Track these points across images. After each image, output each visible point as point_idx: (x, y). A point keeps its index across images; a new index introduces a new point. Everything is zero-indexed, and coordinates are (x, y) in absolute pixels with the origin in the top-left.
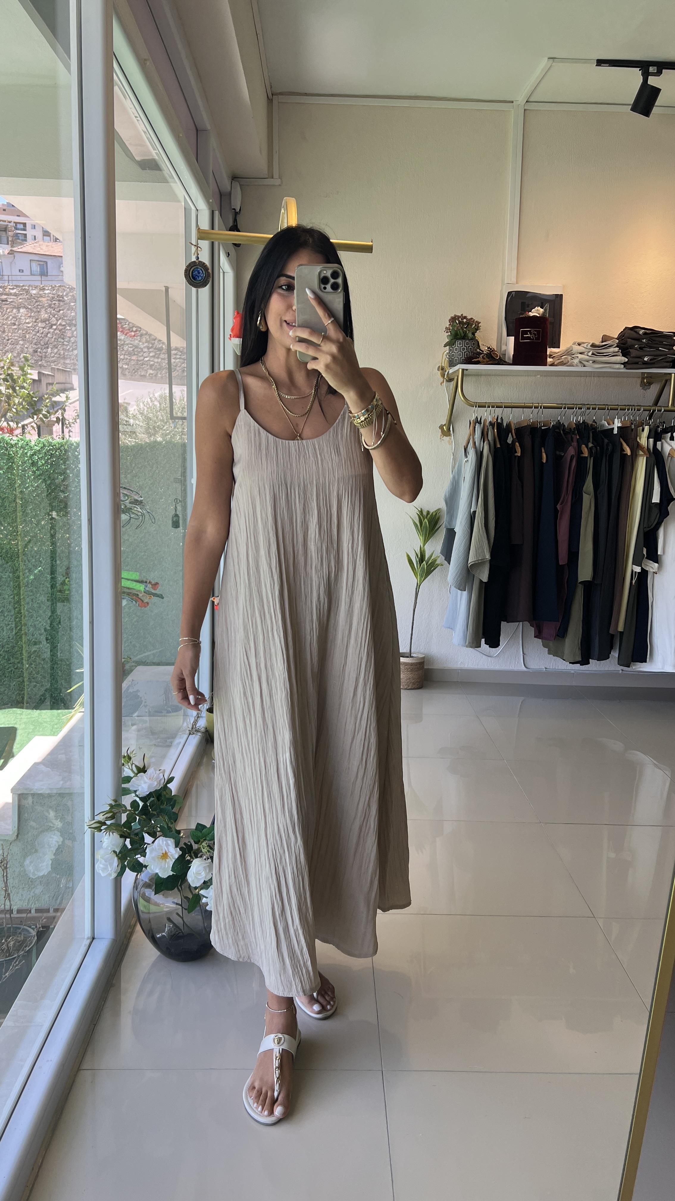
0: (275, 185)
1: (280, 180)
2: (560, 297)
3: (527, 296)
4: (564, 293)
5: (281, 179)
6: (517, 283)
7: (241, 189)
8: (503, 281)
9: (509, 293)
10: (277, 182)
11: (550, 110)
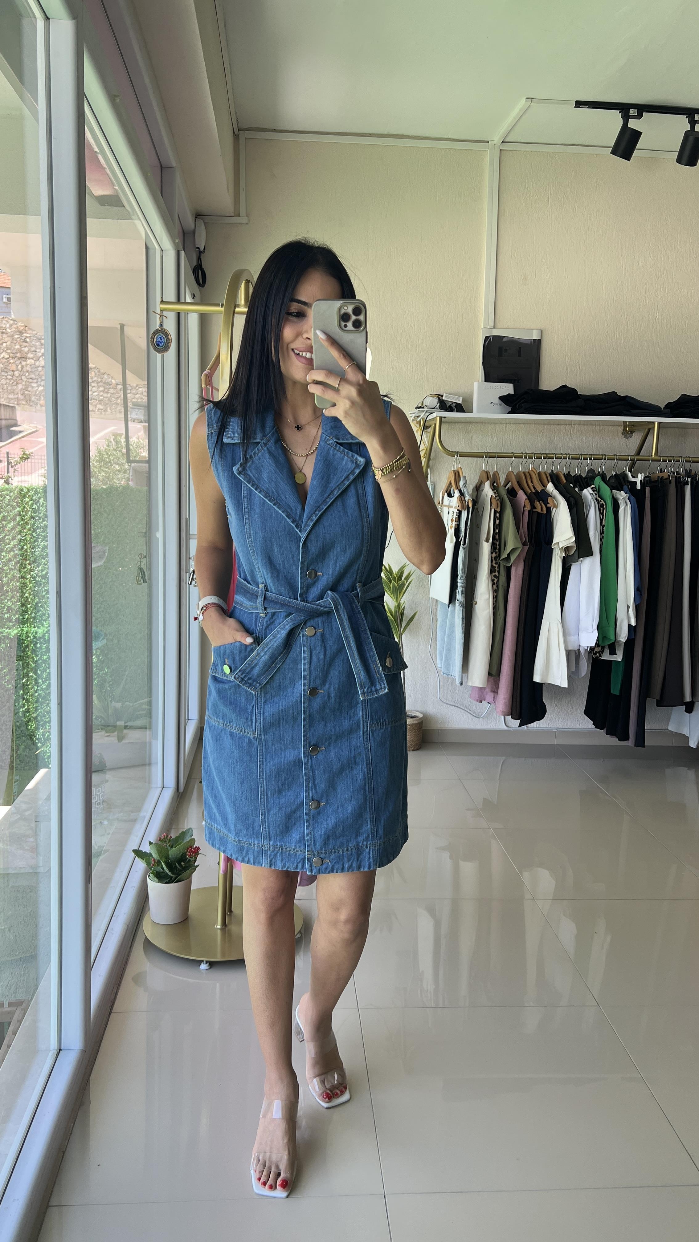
0: (242, 224)
2: (537, 344)
3: (502, 342)
4: (543, 337)
5: (247, 218)
6: (495, 328)
7: (206, 227)
8: (479, 325)
9: (487, 338)
10: (245, 220)
11: (527, 151)
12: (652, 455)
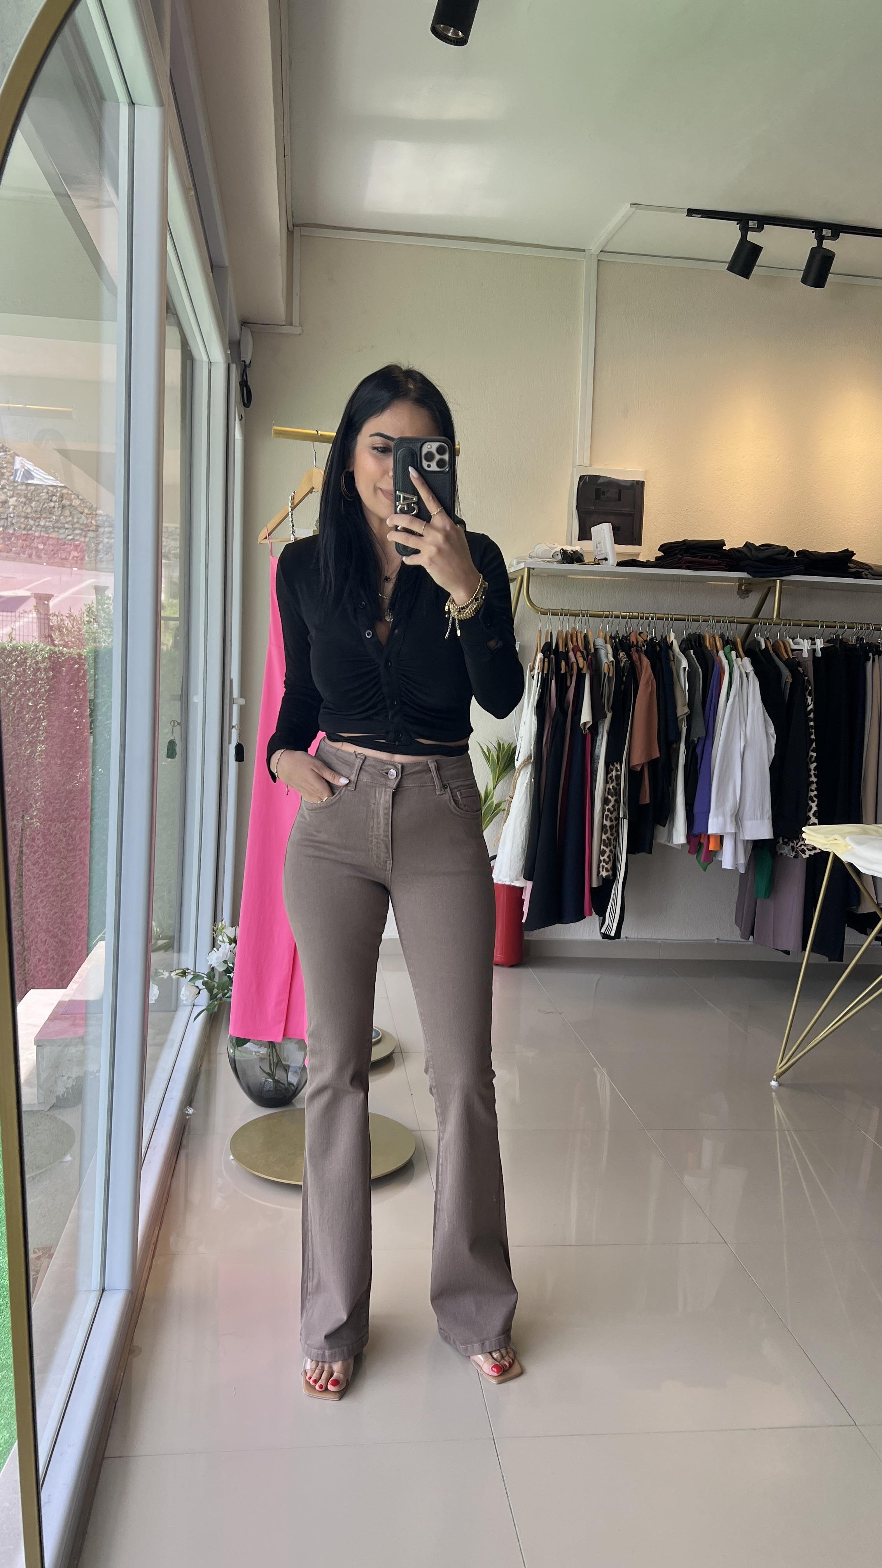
0: (295, 334)
1: (300, 328)
2: (640, 485)
3: (599, 482)
4: (646, 479)
5: (301, 326)
6: (591, 465)
7: (253, 337)
8: (574, 463)
9: (581, 478)
10: (297, 330)
11: (629, 263)
12: (772, 619)
